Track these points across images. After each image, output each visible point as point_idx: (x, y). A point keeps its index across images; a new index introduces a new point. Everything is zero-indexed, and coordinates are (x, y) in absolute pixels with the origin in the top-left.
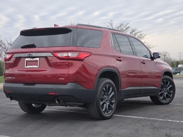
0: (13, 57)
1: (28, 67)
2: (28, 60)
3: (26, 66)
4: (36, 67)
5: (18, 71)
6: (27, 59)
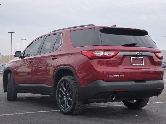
0: (118, 54)
1: (134, 65)
2: (134, 59)
3: (133, 64)
4: (141, 65)
5: (124, 68)
6: (132, 57)
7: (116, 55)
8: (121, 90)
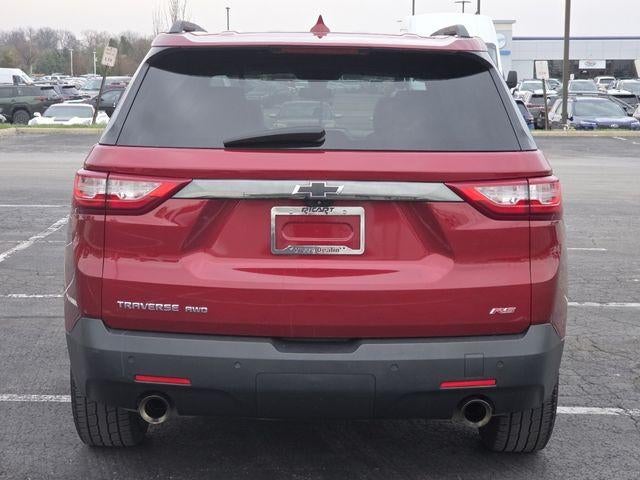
0: (178, 195)
7: (170, 195)
8: (187, 383)
